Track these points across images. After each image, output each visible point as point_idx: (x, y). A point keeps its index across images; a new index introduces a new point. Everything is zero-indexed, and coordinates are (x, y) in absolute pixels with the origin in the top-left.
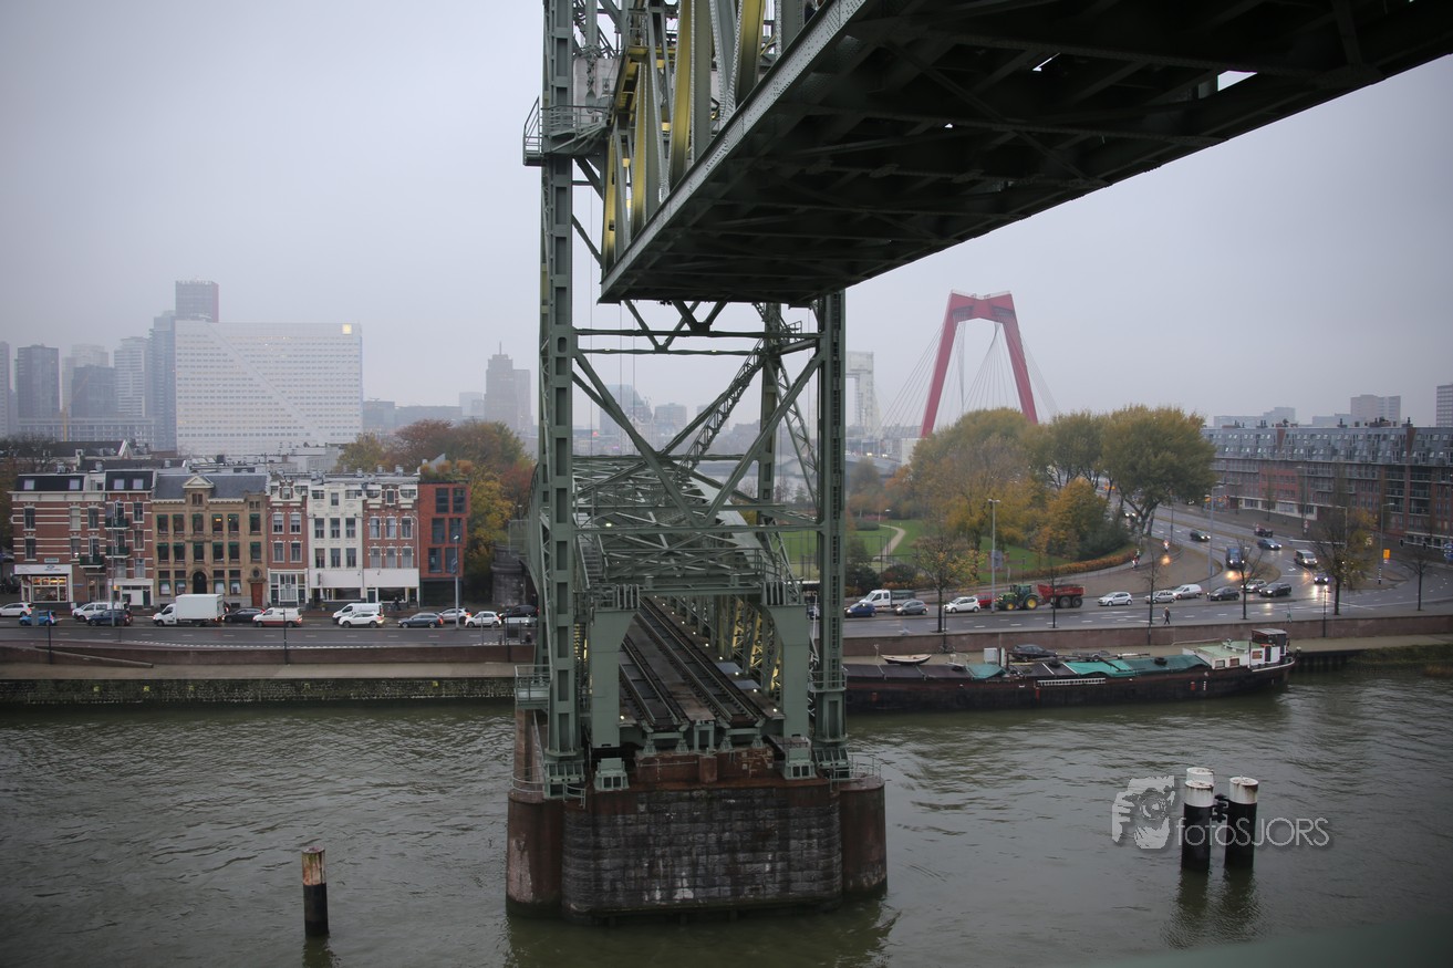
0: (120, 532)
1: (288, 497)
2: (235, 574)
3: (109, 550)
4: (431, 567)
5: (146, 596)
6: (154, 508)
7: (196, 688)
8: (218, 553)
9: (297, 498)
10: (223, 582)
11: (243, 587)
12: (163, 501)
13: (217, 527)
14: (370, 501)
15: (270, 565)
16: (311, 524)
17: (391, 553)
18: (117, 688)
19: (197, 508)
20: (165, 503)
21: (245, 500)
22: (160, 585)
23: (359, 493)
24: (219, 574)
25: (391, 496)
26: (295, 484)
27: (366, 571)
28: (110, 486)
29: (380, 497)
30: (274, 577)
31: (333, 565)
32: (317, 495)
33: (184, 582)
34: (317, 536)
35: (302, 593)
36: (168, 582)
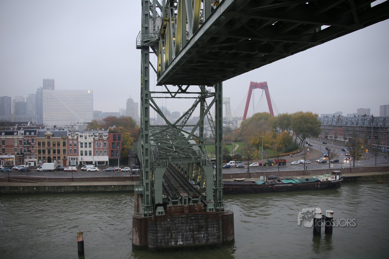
0: (28, 146)
1: (73, 137)
2: (59, 157)
3: (25, 151)
4: (112, 155)
5: (35, 164)
6: (37, 140)
7: (48, 188)
8: (54, 152)
9: (76, 137)
10: (56, 160)
11: (61, 161)
12: (39, 138)
13: (54, 145)
14: (95, 138)
15: (68, 155)
16: (79, 144)
17: (101, 152)
18: (27, 188)
19: (48, 140)
20: (40, 139)
21: (62, 138)
22: (39, 161)
23: (92, 136)
24: (54, 157)
25: (101, 137)
26: (75, 133)
27: (94, 157)
28: (25, 134)
29: (98, 137)
30: (69, 158)
31: (85, 155)
32: (81, 136)
33: (45, 160)
34: (81, 147)
35: (77, 163)
36: (41, 160)
